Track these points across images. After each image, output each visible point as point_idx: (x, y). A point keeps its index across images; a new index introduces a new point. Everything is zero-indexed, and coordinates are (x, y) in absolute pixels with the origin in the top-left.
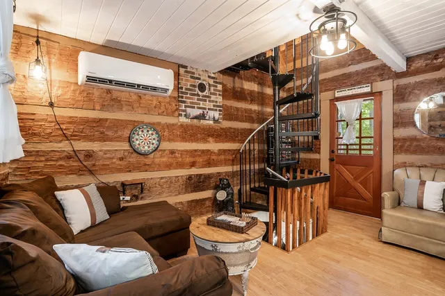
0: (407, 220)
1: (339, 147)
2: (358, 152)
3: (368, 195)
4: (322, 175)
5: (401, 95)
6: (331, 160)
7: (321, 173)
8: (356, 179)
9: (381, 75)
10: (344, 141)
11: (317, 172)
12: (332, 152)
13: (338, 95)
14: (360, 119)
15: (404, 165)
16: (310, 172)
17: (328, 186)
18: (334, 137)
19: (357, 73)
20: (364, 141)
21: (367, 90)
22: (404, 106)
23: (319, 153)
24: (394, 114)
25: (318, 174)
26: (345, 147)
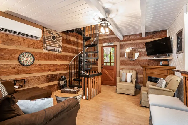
0: (123, 85)
1: (104, 63)
2: (110, 65)
3: (113, 79)
5: (122, 47)
6: (102, 68)
7: (99, 72)
8: (109, 74)
9: (116, 40)
10: (106, 61)
11: (97, 72)
12: (102, 65)
13: (104, 45)
14: (111, 54)
15: (122, 69)
16: (95, 72)
17: (101, 77)
18: (103, 60)
19: (110, 38)
20: (112, 61)
21: (112, 44)
22: (122, 50)
23: (98, 65)
24: (120, 53)
26: (106, 63)
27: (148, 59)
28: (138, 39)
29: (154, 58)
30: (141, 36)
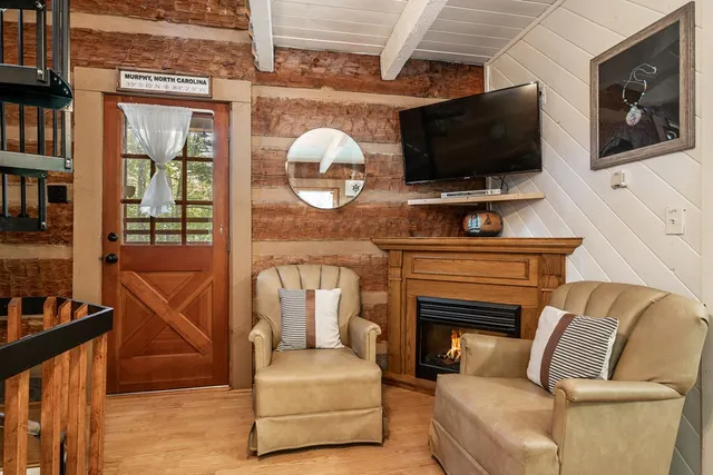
1: (130, 226)
2: (177, 238)
3: (200, 336)
4: (82, 314)
5: (264, 118)
6: (108, 261)
7: (76, 306)
8: (174, 303)
9: (227, 65)
11: (60, 302)
12: (110, 237)
13: (126, 83)
14: (184, 158)
15: (270, 263)
19: (179, 44)
20: (193, 211)
21: (201, 89)
22: (269, 142)
23: (69, 242)
24: (254, 156)
25: (66, 309)
26: (147, 226)
27: (410, 202)
28: (362, 88)
29: (444, 195)
30: (378, 73)
